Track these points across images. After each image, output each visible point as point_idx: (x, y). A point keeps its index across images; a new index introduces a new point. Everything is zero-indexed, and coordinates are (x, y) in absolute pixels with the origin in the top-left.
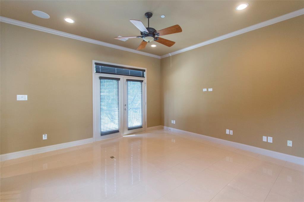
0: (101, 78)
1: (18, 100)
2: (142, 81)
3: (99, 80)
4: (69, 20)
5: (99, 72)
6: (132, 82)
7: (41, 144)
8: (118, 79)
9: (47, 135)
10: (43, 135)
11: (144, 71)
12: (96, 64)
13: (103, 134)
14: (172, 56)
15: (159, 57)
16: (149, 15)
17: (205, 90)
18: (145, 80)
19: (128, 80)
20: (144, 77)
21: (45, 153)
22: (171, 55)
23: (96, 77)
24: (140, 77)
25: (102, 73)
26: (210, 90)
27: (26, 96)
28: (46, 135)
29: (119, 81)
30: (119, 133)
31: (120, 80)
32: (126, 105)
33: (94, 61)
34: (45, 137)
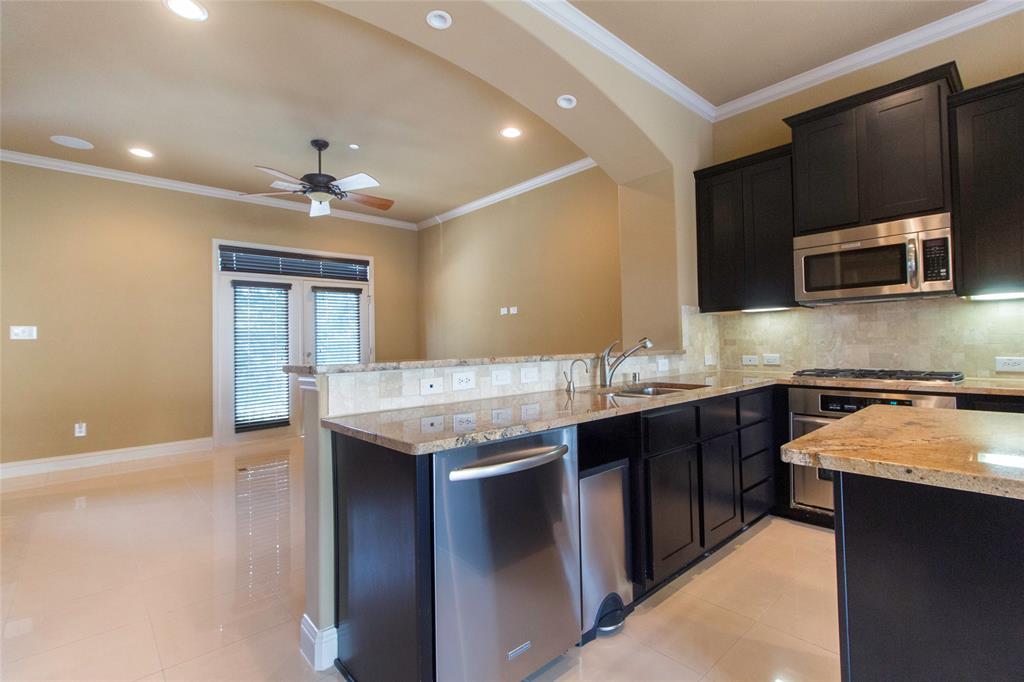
0: (236, 284)
1: (13, 337)
2: (358, 291)
3: (232, 289)
4: (142, 153)
5: (231, 269)
6: (327, 294)
7: (70, 446)
8: (287, 287)
9: (87, 426)
10: (77, 426)
11: (366, 263)
12: (223, 248)
13: (242, 428)
14: (444, 223)
15: (414, 227)
16: (320, 145)
17: (504, 311)
18: (369, 288)
19: (315, 289)
20: (367, 280)
21: (81, 469)
22: (440, 221)
23: (222, 281)
24: (355, 279)
25: (239, 270)
26: (514, 310)
27: (35, 329)
28: (84, 425)
29: (289, 291)
30: (288, 427)
31: (290, 288)
32: (309, 355)
33: (216, 242)
34: (80, 430)
